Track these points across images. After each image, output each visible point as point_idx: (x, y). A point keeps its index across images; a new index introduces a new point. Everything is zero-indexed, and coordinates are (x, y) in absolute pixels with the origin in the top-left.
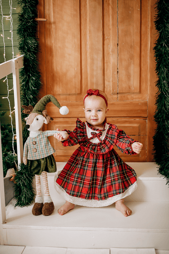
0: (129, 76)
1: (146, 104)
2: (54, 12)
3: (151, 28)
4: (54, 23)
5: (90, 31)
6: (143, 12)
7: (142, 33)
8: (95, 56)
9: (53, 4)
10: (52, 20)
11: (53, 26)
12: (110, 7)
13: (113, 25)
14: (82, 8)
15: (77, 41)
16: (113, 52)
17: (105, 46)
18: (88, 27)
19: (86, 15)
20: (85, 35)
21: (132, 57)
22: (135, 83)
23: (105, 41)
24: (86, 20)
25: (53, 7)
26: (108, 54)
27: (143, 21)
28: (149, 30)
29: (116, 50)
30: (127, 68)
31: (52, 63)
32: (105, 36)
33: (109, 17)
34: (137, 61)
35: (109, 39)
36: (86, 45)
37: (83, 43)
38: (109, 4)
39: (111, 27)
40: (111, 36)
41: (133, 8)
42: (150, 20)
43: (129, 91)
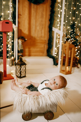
0: (42, 33)
1: (45, 41)
21: (43, 28)
22: (43, 35)
28: (47, 21)
30: (41, 31)
32: (36, 21)
38: (37, 12)
43: (41, 37)
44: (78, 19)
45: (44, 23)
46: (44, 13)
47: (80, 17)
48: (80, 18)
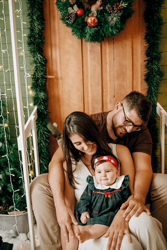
2: (61, 70)
3: (141, 83)
4: (61, 78)
5: (91, 86)
6: (134, 70)
7: (134, 86)
8: (96, 106)
9: (60, 63)
10: (59, 75)
11: (60, 81)
12: (108, 66)
13: (110, 80)
14: (84, 66)
15: (81, 93)
16: (110, 102)
17: (104, 97)
18: (89, 83)
19: (88, 72)
20: (87, 88)
23: (104, 94)
24: (88, 76)
25: (60, 65)
26: (107, 103)
27: (134, 77)
28: (139, 84)
29: (113, 101)
31: (60, 111)
32: (104, 89)
33: (107, 73)
35: (107, 92)
36: (88, 96)
37: (85, 95)
39: (108, 82)
40: (109, 89)
41: (126, 66)
42: (140, 76)
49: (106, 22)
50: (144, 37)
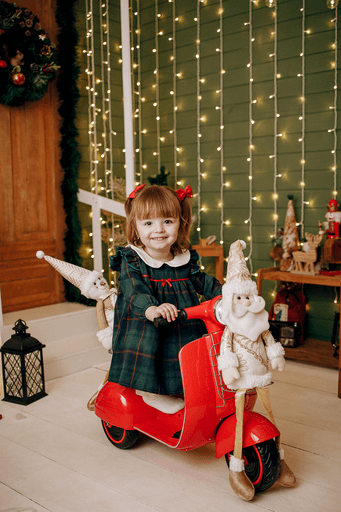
0: (37, 214)
1: (54, 242)
8: (6, 191)
12: (18, 139)
16: (22, 187)
17: (15, 181)
21: (39, 193)
22: (43, 220)
23: (15, 175)
28: (53, 166)
29: (26, 185)
30: (36, 205)
32: (14, 169)
34: (44, 198)
38: (16, 135)
39: (19, 160)
40: (21, 169)
41: (38, 142)
43: (39, 229)
44: (155, 154)
45: (42, 174)
46: (40, 137)
47: (158, 145)
48: (159, 149)
49: (32, 84)
50: (57, 108)
